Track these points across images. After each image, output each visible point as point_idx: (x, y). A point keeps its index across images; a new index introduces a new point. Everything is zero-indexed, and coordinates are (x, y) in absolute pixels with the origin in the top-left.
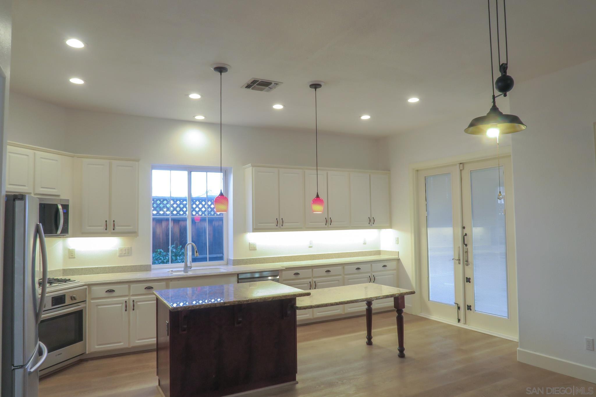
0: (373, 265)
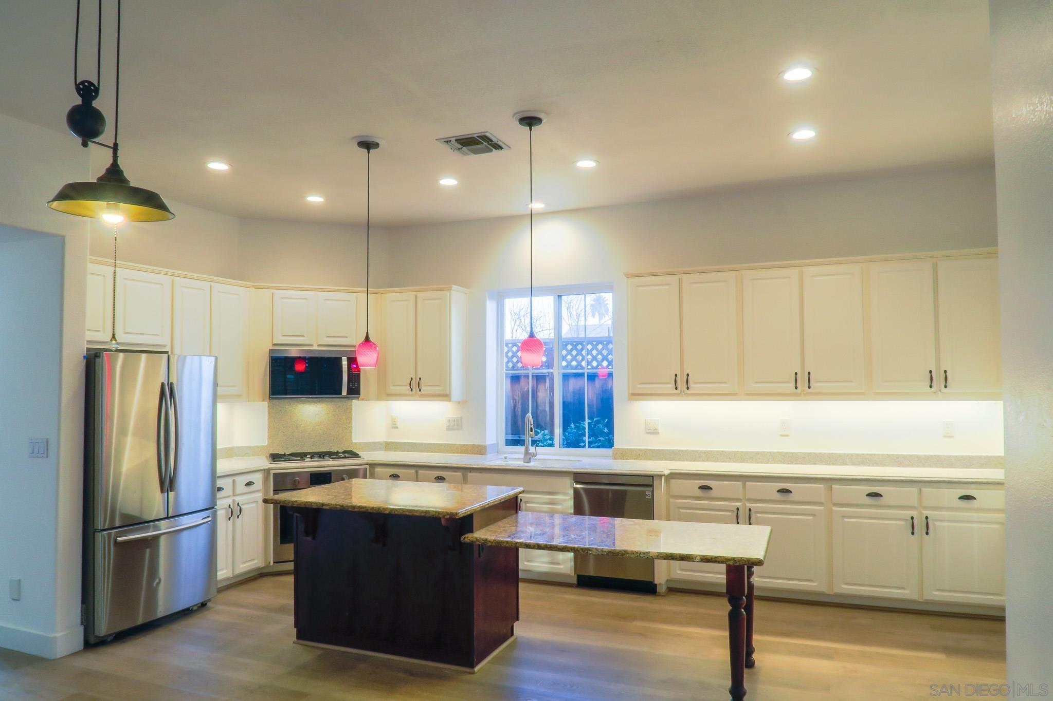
0: (924, 490)
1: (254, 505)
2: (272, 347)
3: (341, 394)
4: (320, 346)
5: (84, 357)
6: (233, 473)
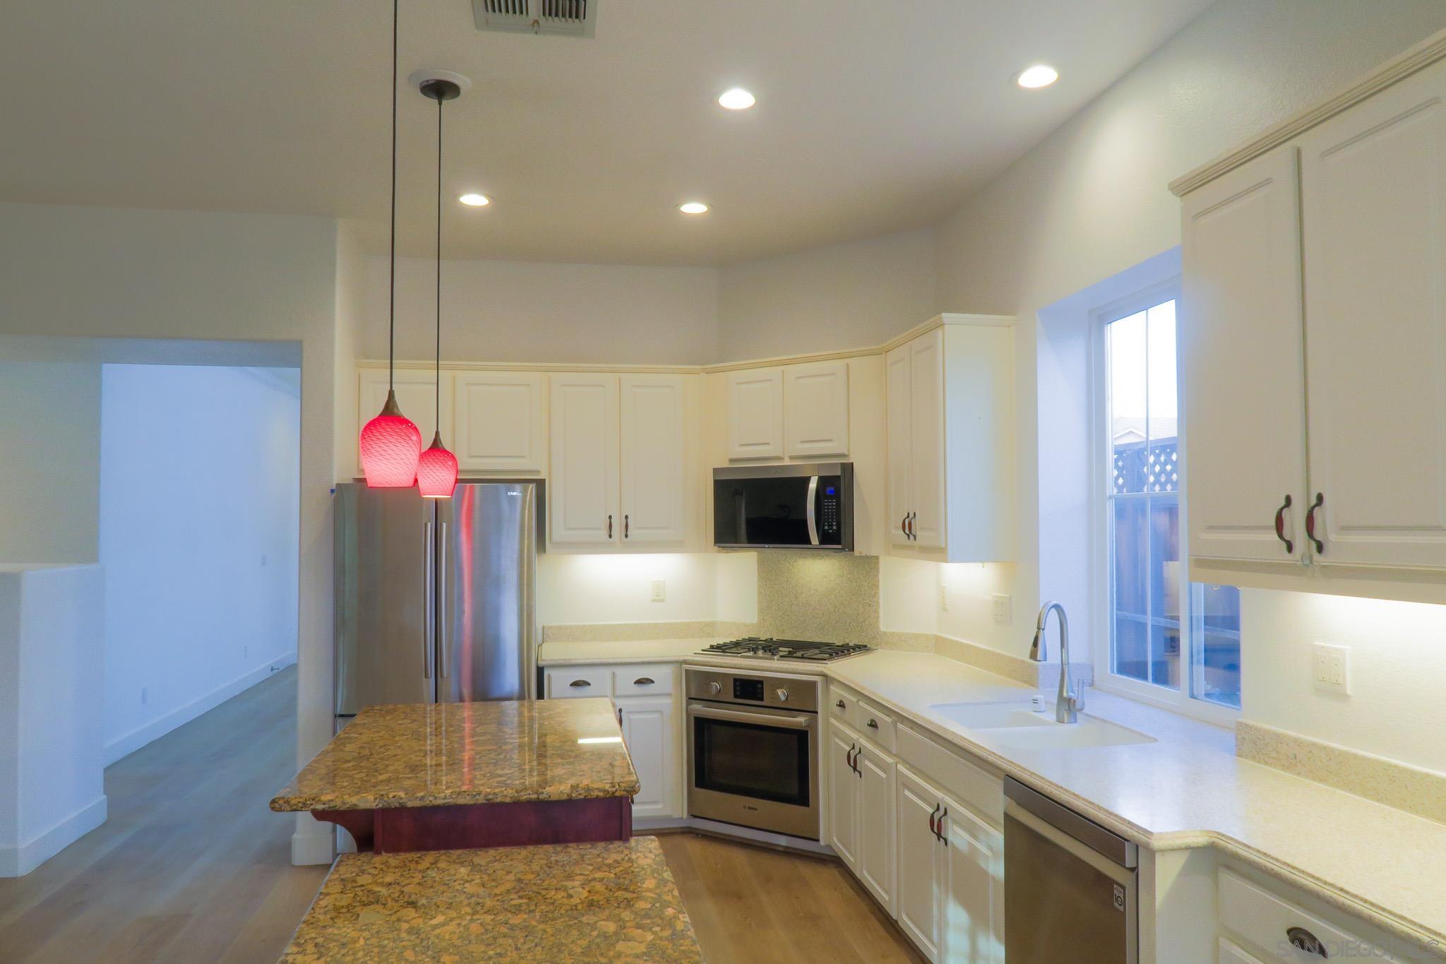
1: (655, 716)
2: (726, 465)
3: (808, 542)
4: (792, 458)
5: (332, 491)
6: (611, 661)
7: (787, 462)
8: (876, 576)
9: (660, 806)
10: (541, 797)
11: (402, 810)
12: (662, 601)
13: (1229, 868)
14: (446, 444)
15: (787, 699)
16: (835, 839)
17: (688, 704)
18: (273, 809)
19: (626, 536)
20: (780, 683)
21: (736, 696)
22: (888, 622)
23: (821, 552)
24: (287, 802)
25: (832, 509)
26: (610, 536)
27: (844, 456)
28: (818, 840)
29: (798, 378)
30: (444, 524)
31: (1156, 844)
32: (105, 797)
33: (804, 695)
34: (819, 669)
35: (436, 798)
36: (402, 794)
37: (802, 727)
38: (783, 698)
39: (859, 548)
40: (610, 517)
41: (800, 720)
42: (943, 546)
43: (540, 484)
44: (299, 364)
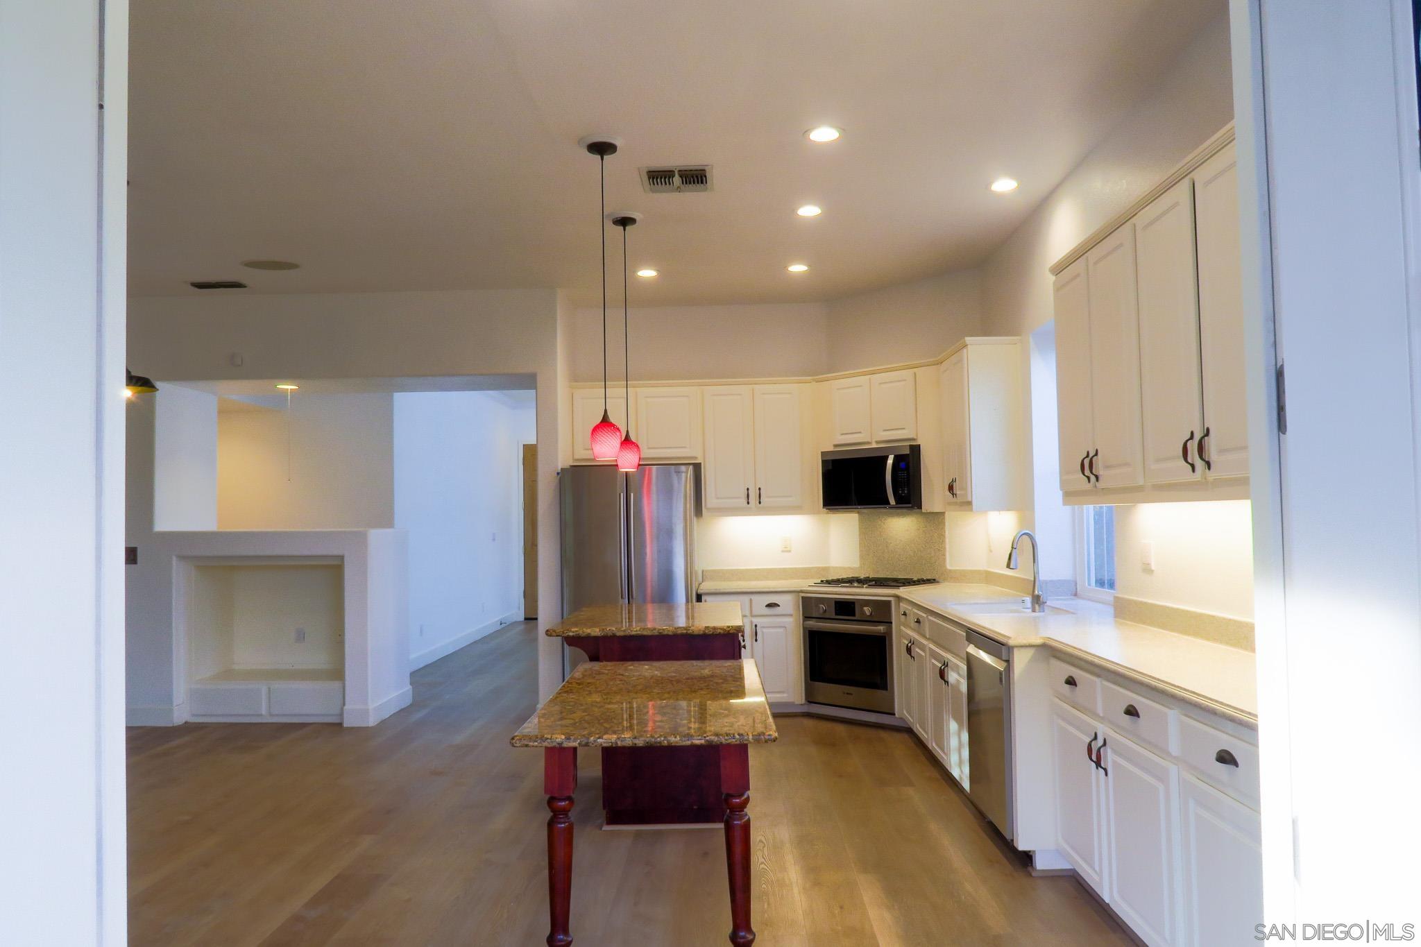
1: (782, 630)
2: (831, 449)
3: (888, 503)
4: (877, 442)
5: (558, 474)
6: (749, 590)
7: (874, 446)
8: (943, 528)
9: (785, 695)
10: (689, 632)
11: (614, 637)
12: (790, 551)
13: (1055, 657)
14: (633, 438)
15: (871, 614)
16: (905, 712)
17: (804, 621)
18: (547, 634)
19: (760, 503)
20: (867, 603)
21: (836, 614)
22: (952, 563)
23: (899, 511)
24: (554, 631)
25: (904, 478)
26: (748, 503)
27: (914, 439)
28: (894, 714)
29: (880, 384)
30: (632, 494)
31: (1011, 643)
32: (410, 687)
33: (882, 611)
34: (893, 592)
35: (631, 631)
36: (614, 629)
37: (881, 633)
38: (868, 614)
39: (926, 506)
40: (748, 489)
41: (881, 628)
42: (970, 500)
43: (697, 468)
44: (535, 388)
